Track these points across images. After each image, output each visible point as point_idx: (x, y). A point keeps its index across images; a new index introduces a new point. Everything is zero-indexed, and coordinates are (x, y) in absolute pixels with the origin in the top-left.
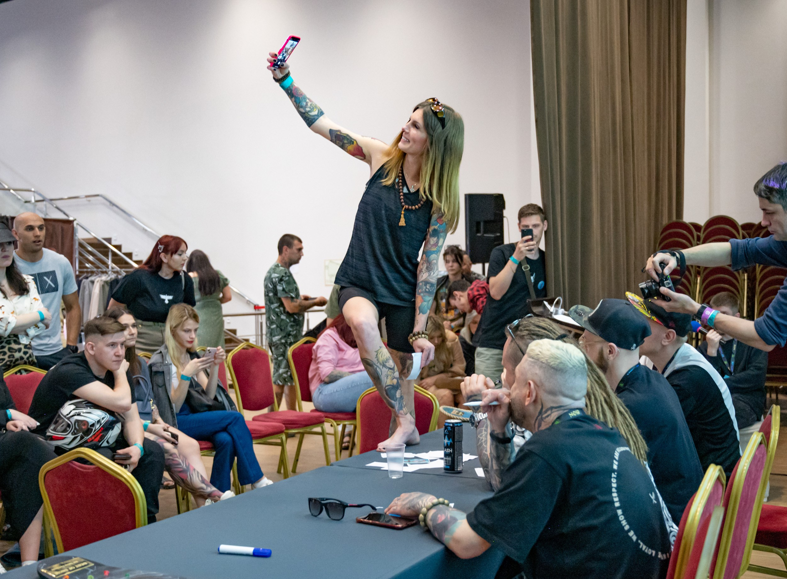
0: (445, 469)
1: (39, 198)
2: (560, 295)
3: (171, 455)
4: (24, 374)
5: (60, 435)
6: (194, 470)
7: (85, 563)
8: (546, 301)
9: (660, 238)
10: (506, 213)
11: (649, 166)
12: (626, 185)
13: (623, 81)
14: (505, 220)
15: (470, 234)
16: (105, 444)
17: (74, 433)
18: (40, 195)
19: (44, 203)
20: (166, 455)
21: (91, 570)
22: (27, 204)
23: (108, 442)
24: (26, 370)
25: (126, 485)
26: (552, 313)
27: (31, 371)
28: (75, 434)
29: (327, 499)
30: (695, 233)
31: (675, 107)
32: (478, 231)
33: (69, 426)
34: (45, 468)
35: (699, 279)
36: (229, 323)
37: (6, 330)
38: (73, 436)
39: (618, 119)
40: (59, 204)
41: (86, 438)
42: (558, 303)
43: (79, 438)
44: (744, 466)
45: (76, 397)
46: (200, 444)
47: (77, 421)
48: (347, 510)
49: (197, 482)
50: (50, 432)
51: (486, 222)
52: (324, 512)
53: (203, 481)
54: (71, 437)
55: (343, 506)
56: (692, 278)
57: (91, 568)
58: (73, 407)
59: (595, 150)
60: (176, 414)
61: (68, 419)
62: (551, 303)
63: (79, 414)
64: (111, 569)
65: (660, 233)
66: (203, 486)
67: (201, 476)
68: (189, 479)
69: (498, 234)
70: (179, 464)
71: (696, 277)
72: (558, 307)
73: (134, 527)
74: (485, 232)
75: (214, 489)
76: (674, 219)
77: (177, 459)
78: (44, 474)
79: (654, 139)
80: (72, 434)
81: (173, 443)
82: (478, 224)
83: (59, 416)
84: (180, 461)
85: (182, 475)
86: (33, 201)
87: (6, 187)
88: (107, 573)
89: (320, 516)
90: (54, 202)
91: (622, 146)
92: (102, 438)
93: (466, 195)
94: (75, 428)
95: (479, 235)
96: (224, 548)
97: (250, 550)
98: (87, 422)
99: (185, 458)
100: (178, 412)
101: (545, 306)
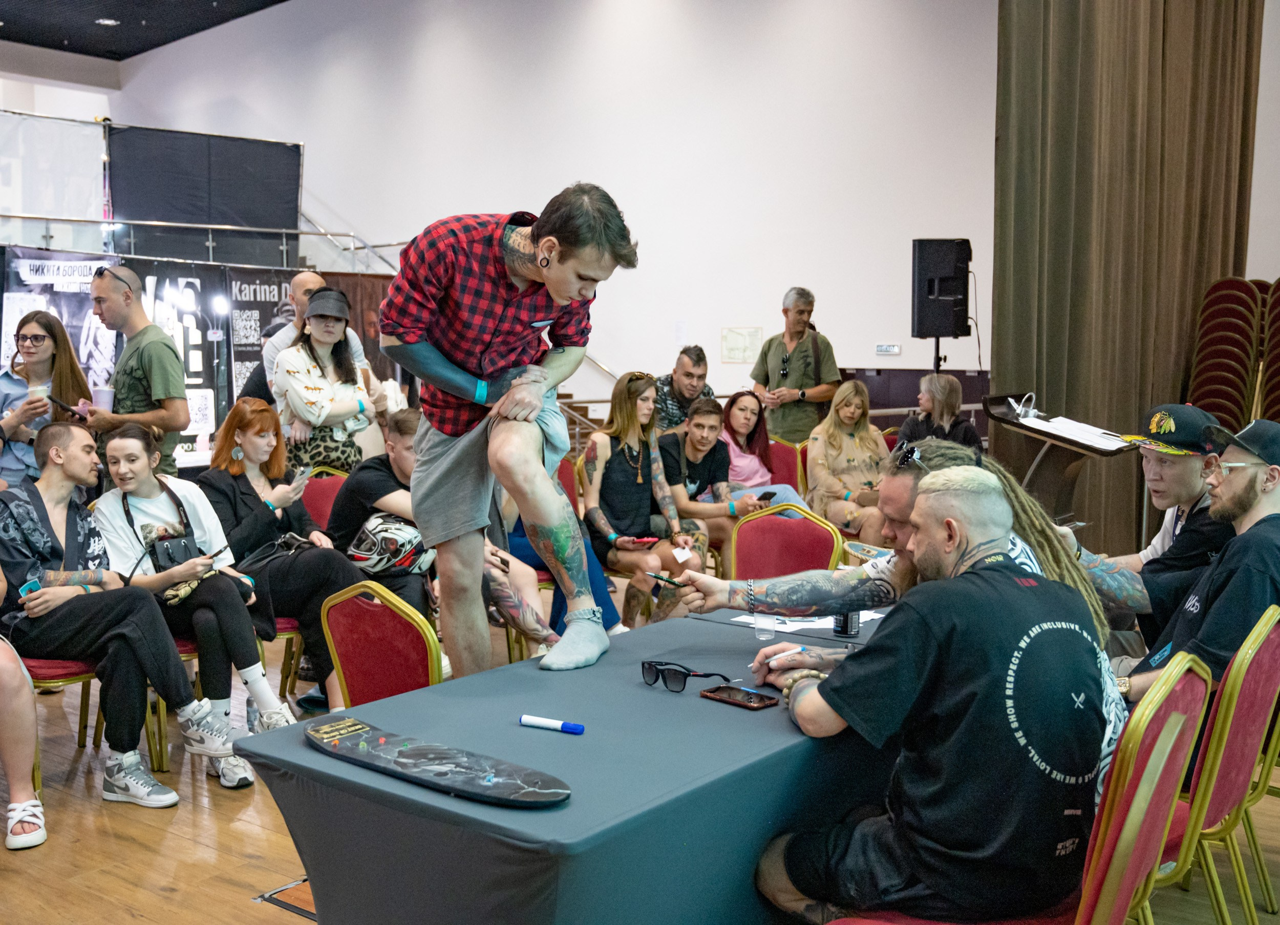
0: (835, 631)
1: (359, 245)
2: (1031, 391)
3: (500, 584)
4: (325, 477)
5: (363, 554)
6: (528, 605)
7: (360, 727)
8: (1012, 397)
9: (1203, 303)
10: (972, 266)
11: (1189, 197)
12: (1148, 227)
13: (1151, 73)
14: (971, 276)
15: (920, 296)
16: (416, 570)
17: (379, 554)
18: (361, 241)
19: (366, 250)
20: (492, 584)
21: (366, 735)
22: (346, 252)
23: (420, 568)
24: (328, 474)
25: (418, 631)
26: (1019, 415)
27: (333, 475)
28: (382, 554)
29: (667, 664)
30: (1259, 295)
31: (1241, 108)
32: (931, 292)
33: (374, 544)
34: (329, 601)
35: (1262, 364)
36: (594, 411)
37: (319, 416)
38: (379, 558)
39: (1140, 129)
40: (383, 252)
41: (394, 561)
42: (1029, 399)
43: (386, 560)
44: (1247, 653)
45: (378, 511)
46: (538, 575)
47: (384, 539)
48: (689, 679)
49: (530, 622)
50: (352, 551)
51: (942, 280)
52: (660, 680)
53: (539, 621)
54: (376, 558)
55: (685, 675)
56: (1250, 364)
57: (367, 732)
58: (380, 521)
59: (1099, 177)
60: (509, 534)
61: (374, 535)
62: (1018, 401)
63: (386, 531)
64: (389, 735)
65: (1203, 297)
66: (538, 627)
67: (537, 614)
68: (521, 617)
69: (960, 297)
70: (510, 597)
71: (1257, 361)
72: (1029, 407)
73: (426, 684)
74: (940, 294)
75: (551, 631)
76: (1230, 275)
77: (507, 590)
78: (327, 607)
79: (1199, 157)
80: (378, 555)
81: (503, 571)
82: (931, 282)
83: (364, 532)
84: (512, 594)
85: (513, 612)
86: (352, 248)
87: (323, 231)
88: (382, 740)
89: (656, 685)
90: (376, 249)
91: (1144, 168)
92: (413, 562)
93: (914, 241)
94: (382, 548)
95: (931, 297)
96: (527, 719)
97: (558, 724)
98: (396, 541)
99: (518, 590)
100: (511, 531)
101: (1009, 404)
